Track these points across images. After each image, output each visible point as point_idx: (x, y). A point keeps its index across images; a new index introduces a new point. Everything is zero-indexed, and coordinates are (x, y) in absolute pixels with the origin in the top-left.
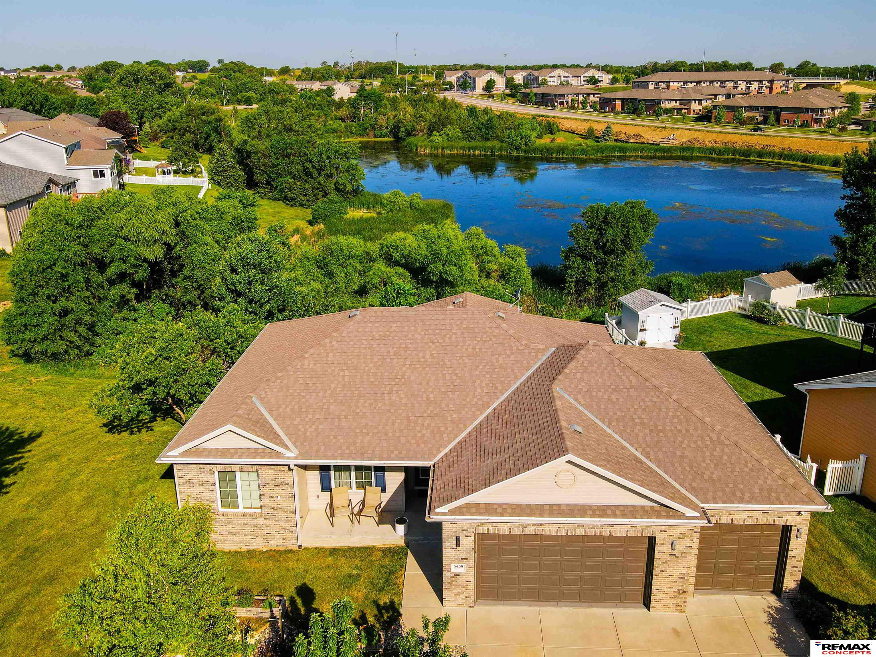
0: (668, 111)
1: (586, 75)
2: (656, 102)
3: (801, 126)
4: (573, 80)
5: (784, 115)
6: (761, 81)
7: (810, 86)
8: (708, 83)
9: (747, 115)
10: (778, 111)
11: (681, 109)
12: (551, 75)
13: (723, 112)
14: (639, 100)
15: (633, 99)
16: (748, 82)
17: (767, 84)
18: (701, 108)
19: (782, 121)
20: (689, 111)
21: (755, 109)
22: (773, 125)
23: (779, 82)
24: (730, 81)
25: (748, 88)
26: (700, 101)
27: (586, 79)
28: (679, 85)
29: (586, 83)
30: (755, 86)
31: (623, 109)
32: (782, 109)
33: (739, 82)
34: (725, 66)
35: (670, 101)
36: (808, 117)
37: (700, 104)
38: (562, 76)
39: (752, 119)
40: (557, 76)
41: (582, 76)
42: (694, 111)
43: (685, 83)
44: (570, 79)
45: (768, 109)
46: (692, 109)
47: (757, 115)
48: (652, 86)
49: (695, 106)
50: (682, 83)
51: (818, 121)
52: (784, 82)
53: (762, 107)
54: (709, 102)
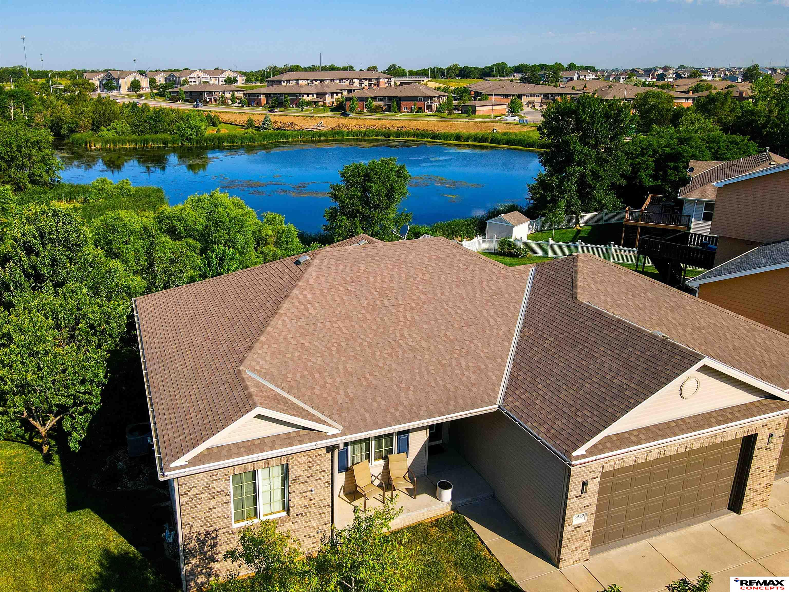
0: (309, 104)
1: (223, 75)
2: (297, 96)
3: (417, 112)
4: (211, 80)
5: (403, 103)
6: (370, 79)
7: (402, 83)
8: (330, 81)
9: (375, 104)
10: (399, 99)
11: (318, 102)
12: (192, 76)
13: (355, 102)
14: (282, 95)
15: (276, 94)
16: (361, 80)
17: (374, 81)
18: (333, 100)
19: (402, 109)
20: (325, 103)
21: (380, 99)
22: (396, 112)
23: (384, 80)
24: (347, 79)
25: (361, 85)
26: (333, 94)
27: (223, 79)
28: (307, 83)
29: (223, 83)
30: (366, 83)
31: (268, 102)
32: (401, 98)
33: (354, 80)
34: (332, 68)
35: (308, 94)
36: (421, 104)
37: (333, 97)
38: (201, 77)
39: (378, 107)
40: (196, 77)
41: (220, 77)
42: (329, 103)
43: (312, 81)
44: (209, 80)
45: (390, 98)
46: (327, 101)
47: (382, 104)
48: (284, 83)
49: (329, 99)
50: (309, 81)
51: (429, 107)
52: (387, 80)
53: (385, 97)
54: (340, 95)
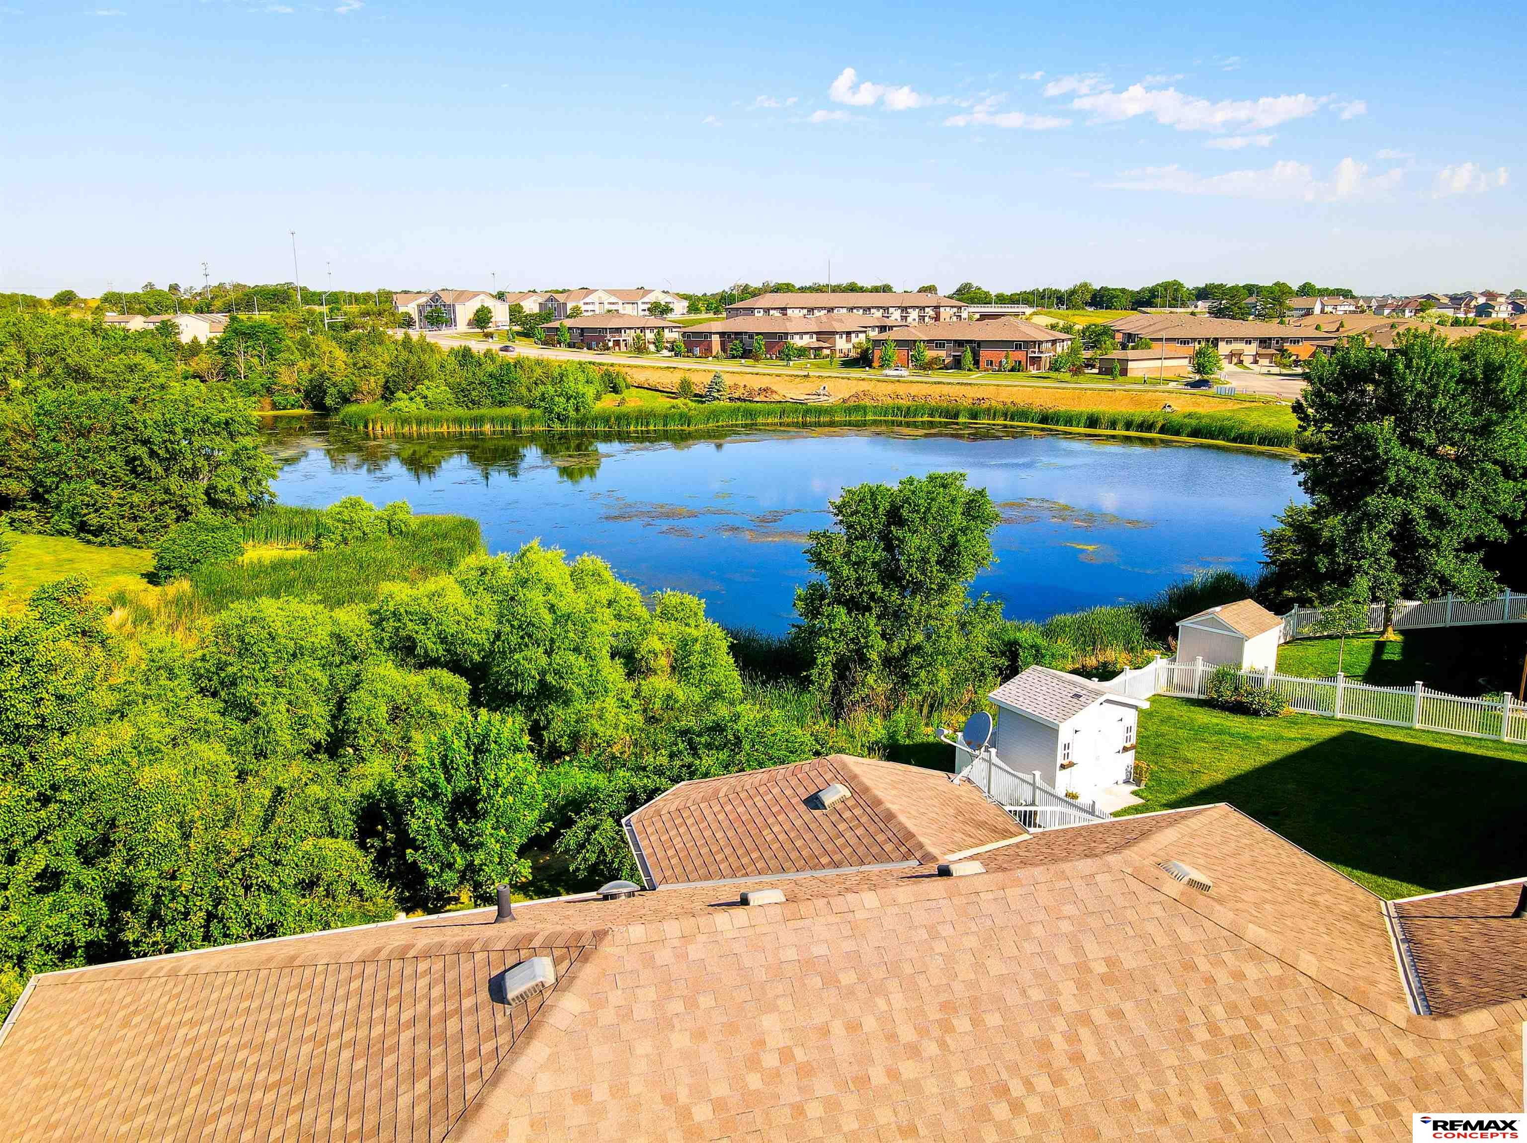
0: (802, 352)
1: (645, 300)
2: (781, 338)
3: (1012, 370)
4: (624, 309)
5: (985, 354)
6: (923, 308)
7: (984, 317)
8: (845, 310)
9: (930, 354)
10: (977, 346)
11: (820, 349)
12: (587, 300)
13: (891, 350)
14: (751, 336)
15: (741, 333)
16: (904, 309)
17: (930, 312)
18: (850, 346)
19: (983, 363)
20: (833, 351)
21: (940, 344)
22: (969, 370)
23: (948, 309)
24: (878, 308)
25: (905, 318)
26: (849, 333)
27: (646, 307)
28: (801, 314)
29: (647, 313)
30: (914, 314)
31: (724, 349)
32: (979, 343)
33: (891, 310)
34: (852, 288)
35: (801, 334)
36: (1020, 355)
37: (849, 340)
38: (606, 303)
39: (935, 360)
40: (597, 301)
41: (639, 302)
42: (841, 351)
43: (811, 310)
44: (620, 307)
45: (960, 343)
46: (838, 347)
47: (942, 354)
48: (759, 314)
49: (841, 344)
50: (805, 311)
51: (1035, 361)
52: (955, 310)
53: (949, 341)
54: (862, 336)
